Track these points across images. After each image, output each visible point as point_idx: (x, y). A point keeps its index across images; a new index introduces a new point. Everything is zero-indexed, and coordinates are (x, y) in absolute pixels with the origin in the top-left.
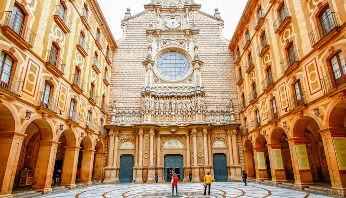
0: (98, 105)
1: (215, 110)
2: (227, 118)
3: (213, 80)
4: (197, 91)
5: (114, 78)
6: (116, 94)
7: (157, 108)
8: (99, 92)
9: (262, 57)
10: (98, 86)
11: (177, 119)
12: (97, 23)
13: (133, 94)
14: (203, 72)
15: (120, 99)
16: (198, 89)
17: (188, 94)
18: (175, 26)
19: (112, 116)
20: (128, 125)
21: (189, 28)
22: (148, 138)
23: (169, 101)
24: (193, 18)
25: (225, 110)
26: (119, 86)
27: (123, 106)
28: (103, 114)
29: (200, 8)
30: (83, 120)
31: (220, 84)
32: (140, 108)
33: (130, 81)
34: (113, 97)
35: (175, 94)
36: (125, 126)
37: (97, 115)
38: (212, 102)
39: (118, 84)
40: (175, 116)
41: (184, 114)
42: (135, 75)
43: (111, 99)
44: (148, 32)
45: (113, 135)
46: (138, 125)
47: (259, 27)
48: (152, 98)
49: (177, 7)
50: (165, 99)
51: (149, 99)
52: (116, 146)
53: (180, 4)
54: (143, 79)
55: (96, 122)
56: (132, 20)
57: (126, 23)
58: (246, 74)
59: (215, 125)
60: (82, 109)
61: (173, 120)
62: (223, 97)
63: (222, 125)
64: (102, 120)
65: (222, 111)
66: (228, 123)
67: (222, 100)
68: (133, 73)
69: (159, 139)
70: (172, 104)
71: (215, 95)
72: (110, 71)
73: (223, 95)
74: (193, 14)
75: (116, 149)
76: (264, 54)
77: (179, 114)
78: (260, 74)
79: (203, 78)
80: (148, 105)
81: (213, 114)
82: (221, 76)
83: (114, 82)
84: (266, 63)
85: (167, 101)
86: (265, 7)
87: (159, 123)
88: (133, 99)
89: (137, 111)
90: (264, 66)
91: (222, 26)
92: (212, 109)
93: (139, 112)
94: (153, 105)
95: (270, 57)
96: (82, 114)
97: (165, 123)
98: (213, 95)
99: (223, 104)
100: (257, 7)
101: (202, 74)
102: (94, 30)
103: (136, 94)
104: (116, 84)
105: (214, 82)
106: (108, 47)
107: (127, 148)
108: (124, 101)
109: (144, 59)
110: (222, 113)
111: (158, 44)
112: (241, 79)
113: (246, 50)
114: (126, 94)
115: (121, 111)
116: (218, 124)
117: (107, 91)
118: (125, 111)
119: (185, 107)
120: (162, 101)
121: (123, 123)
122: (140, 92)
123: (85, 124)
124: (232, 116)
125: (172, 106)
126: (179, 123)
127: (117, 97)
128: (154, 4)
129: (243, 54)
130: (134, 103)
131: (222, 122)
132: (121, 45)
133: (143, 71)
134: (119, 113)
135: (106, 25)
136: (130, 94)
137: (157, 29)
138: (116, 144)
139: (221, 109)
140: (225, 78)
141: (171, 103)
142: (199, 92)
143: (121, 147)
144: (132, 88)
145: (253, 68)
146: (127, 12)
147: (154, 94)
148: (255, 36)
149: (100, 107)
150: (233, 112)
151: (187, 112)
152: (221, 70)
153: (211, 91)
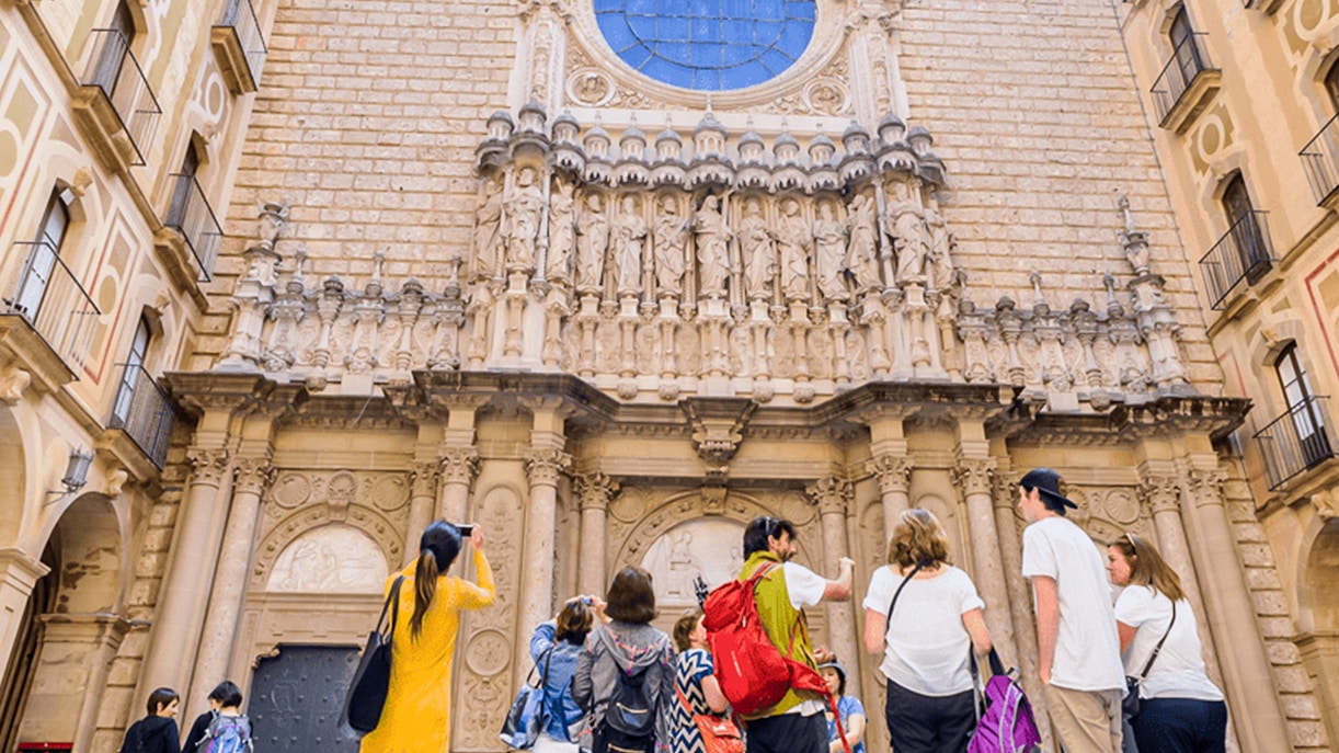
0: (144, 185)
1: (1025, 302)
2: (1120, 361)
3: (988, 103)
4: (886, 150)
5: (294, 56)
6: (289, 164)
7: (592, 265)
10: (167, 48)
11: (744, 355)
13: (419, 167)
14: (909, 50)
15: (316, 198)
16: (892, 137)
17: (821, 178)
20: (358, 385)
22: (512, 501)
23: (683, 220)
25: (1101, 304)
26: (317, 108)
27: (333, 249)
28: (165, 282)
31: (1039, 130)
32: (461, 262)
33: (402, 84)
34: (263, 179)
35: (724, 175)
36: (330, 391)
38: (996, 248)
39: (315, 94)
40: (726, 328)
41: (799, 315)
42: (442, 48)
43: (245, 195)
45: (222, 463)
48: (554, 189)
50: (649, 204)
51: (534, 191)
52: (235, 563)
54: (499, 75)
61: (718, 362)
62: (1076, 218)
63: (1087, 410)
64: (149, 324)
65: (1080, 309)
66: (1137, 397)
67: (1063, 233)
68: (432, 34)
69: (594, 517)
70: (707, 243)
71: (1014, 200)
73: (1064, 200)
75: (229, 588)
77: (759, 316)
79: (915, 87)
80: (528, 231)
81: (1012, 325)
82: (1037, 80)
83: (286, 81)
85: (670, 221)
88: (412, 202)
89: (435, 287)
92: (998, 294)
93: (454, 296)
97: (651, 387)
98: (998, 199)
99: (1076, 266)
101: (907, 62)
103: (436, 167)
104: (298, 94)
105: (996, 115)
107: (324, 588)
108: (342, 216)
110: (1083, 323)
114: (366, 166)
115: (310, 284)
116: (1064, 402)
117: (227, 125)
118: (347, 281)
119: (801, 267)
120: (628, 218)
121: (318, 372)
122: (473, 142)
124: (1163, 347)
126: (763, 386)
127: (292, 180)
130: (420, 233)
131: (1087, 390)
133: (501, 23)
134: (295, 291)
136: (394, 167)
138: (239, 542)
139: (1068, 299)
140: (1065, 93)
141: (694, 234)
142: (907, 159)
143: (277, 581)
144: (412, 125)
147: (576, 161)
151: (817, 306)
152: (1032, 42)
153: (981, 168)
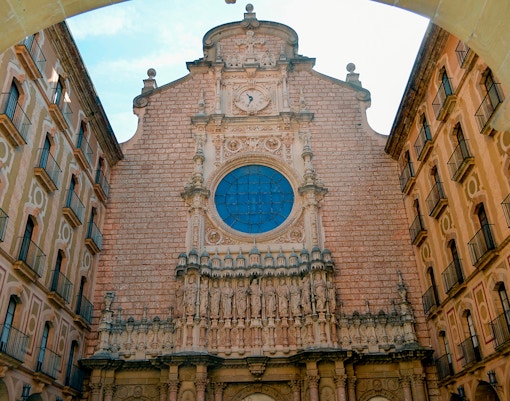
0: (69, 306)
1: (364, 311)
2: (394, 332)
3: (353, 233)
4: (313, 261)
5: (112, 232)
6: (113, 274)
8: (73, 272)
9: (462, 181)
10: (72, 258)
11: (267, 337)
12: (81, 112)
13: (156, 272)
14: (327, 214)
15: (123, 287)
16: (316, 256)
17: (292, 270)
18: (258, 105)
19: (99, 333)
20: (140, 356)
21: (288, 110)
22: (191, 394)
23: (245, 289)
24: (297, 87)
25: (390, 310)
26: (121, 252)
27: (130, 306)
28: (78, 330)
29: (314, 64)
30: (30, 351)
31: (371, 243)
32: (172, 308)
33: (149, 241)
34: (105, 280)
35: (258, 272)
36: (132, 358)
37: (63, 334)
38: (354, 291)
39: (120, 247)
40: (260, 329)
41: (285, 322)
42: (162, 225)
43: (100, 287)
44: (193, 121)
45: (100, 387)
46: (165, 358)
47: (448, 115)
48: (201, 282)
49: (262, 65)
51: (194, 285)
53: (267, 59)
54: (182, 235)
55: (61, 353)
56: (158, 95)
57: (144, 101)
58: (431, 220)
59: (366, 352)
60: (33, 320)
61: (257, 341)
62: (382, 277)
63: (383, 351)
64: (75, 345)
65: (381, 314)
66: (399, 347)
67: (378, 284)
68: (158, 220)
69: (219, 396)
70: (254, 298)
71: (361, 272)
72: (103, 217)
73: (379, 271)
74: (297, 79)
76: (465, 176)
77: (271, 323)
78: (462, 223)
80: (192, 301)
81: (357, 321)
82: (372, 223)
83: (110, 242)
84: (472, 196)
85: (241, 290)
86: (453, 72)
87: (221, 351)
88: (155, 286)
89: (164, 318)
90: (470, 205)
91: (367, 103)
92: (354, 309)
93: (170, 321)
94: (204, 301)
95: (479, 184)
96: (31, 333)
97: (236, 351)
98: (355, 272)
99: (381, 296)
100: (437, 70)
101: (325, 219)
102: (75, 128)
103: (162, 272)
104: (115, 247)
105: (356, 238)
106: (101, 160)
108: (132, 293)
109: (185, 184)
110: (382, 318)
111: (218, 149)
112: (423, 229)
113: (425, 161)
114: (139, 273)
115: (123, 319)
116: (374, 349)
117: (92, 269)
118: (135, 317)
119: (285, 305)
120: (227, 289)
121: (127, 352)
122: (173, 267)
123: (35, 360)
124: (408, 328)
125: (254, 303)
126: (273, 349)
127: (115, 280)
128: (209, 60)
129: (419, 171)
130: (158, 298)
131: (383, 344)
132: (131, 152)
133: (182, 214)
134: (119, 322)
135: (101, 114)
136: (148, 273)
137: (216, 115)
139: (377, 310)
140: (382, 227)
141: (249, 295)
142: (320, 264)
144: (153, 256)
145: (445, 206)
146: (147, 77)
147: (209, 271)
148: (442, 131)
149: (73, 311)
150: (409, 318)
151: (291, 319)
152: (370, 207)
153: (350, 260)
